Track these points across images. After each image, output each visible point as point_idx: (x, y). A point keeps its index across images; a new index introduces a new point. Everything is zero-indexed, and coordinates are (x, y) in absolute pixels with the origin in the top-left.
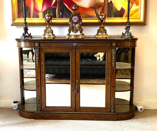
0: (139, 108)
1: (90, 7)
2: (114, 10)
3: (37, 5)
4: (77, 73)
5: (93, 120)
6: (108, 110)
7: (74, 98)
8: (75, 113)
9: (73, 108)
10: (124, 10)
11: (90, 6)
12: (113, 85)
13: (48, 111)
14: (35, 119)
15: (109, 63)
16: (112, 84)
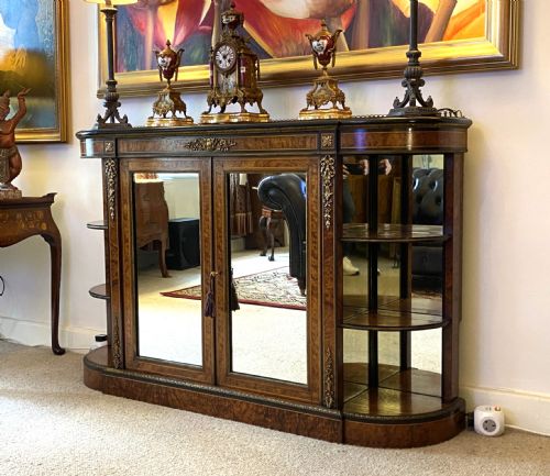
0: (481, 416)
1: (311, 17)
2: (392, 19)
3: (161, 26)
4: (219, 247)
5: (261, 425)
6: (315, 395)
7: (211, 336)
8: (214, 389)
9: (207, 371)
10: (429, 11)
11: (312, 11)
12: (328, 299)
13: (141, 372)
14: (104, 392)
15: (316, 214)
16: (327, 295)
